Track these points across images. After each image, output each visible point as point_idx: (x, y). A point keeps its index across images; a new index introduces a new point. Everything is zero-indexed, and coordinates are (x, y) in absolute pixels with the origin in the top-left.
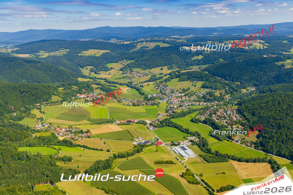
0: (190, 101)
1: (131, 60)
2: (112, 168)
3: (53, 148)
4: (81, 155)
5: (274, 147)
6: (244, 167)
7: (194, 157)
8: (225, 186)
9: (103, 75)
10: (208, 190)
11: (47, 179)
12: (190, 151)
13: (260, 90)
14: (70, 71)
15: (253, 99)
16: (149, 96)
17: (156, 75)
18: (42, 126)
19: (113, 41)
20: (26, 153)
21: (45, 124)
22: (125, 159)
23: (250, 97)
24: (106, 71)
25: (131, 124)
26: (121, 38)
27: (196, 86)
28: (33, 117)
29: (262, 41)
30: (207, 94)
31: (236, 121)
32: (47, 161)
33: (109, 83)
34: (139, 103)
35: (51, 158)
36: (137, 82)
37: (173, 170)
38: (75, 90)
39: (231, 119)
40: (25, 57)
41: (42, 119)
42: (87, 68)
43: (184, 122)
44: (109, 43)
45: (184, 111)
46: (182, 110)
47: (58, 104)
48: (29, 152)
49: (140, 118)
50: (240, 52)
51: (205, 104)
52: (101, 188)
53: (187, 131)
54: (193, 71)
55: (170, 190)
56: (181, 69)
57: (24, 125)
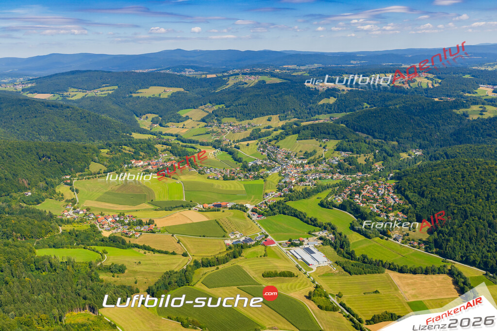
0: (317, 171)
1: (220, 104)
2: (192, 284)
3: (94, 251)
4: (140, 263)
5: (457, 248)
6: (409, 281)
7: (326, 265)
8: (381, 314)
9: (173, 128)
10: (351, 320)
11: (84, 302)
12: (319, 255)
13: (430, 155)
14: (119, 122)
15: (421, 169)
16: (250, 164)
17: (260, 130)
18: (74, 213)
19: (189, 73)
20: (49, 258)
21: (79, 210)
22: (214, 268)
23: (415, 166)
24: (178, 122)
25: (222, 209)
26: (202, 68)
27: (327, 148)
28: (59, 198)
29: (430, 76)
30: (344, 160)
31: (393, 206)
32: (84, 272)
33: (183, 142)
34: (233, 175)
35: (91, 267)
36: (230, 141)
37: (293, 287)
38: (128, 154)
39: (385, 202)
40: (45, 99)
41: (74, 201)
42: (147, 117)
43: (309, 207)
44: (182, 76)
45: (309, 188)
46: (304, 187)
47: (101, 176)
48: (53, 257)
49: (236, 199)
50: (396, 92)
51: (342, 176)
52: (175, 317)
53: (313, 222)
54: (321, 123)
55: (290, 321)
56: (300, 120)
57: (45, 211)
